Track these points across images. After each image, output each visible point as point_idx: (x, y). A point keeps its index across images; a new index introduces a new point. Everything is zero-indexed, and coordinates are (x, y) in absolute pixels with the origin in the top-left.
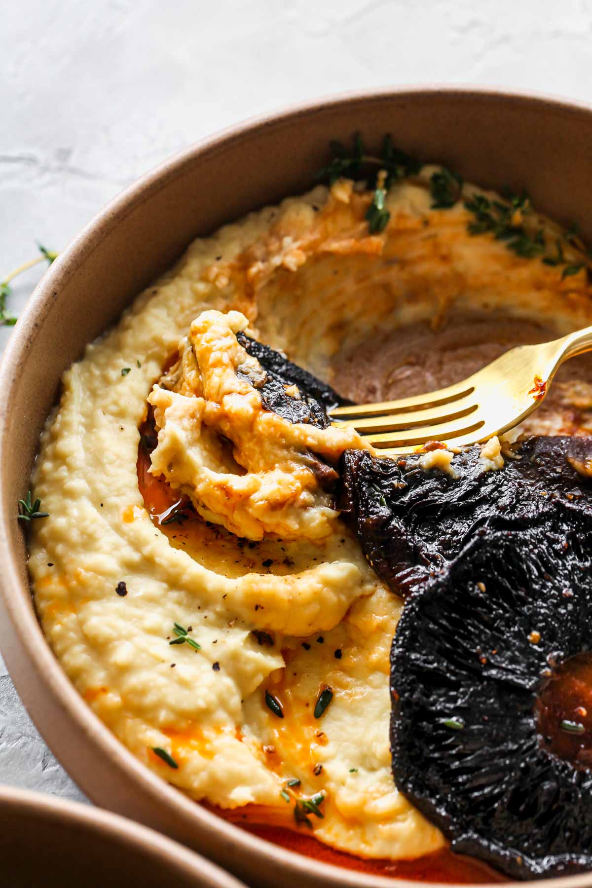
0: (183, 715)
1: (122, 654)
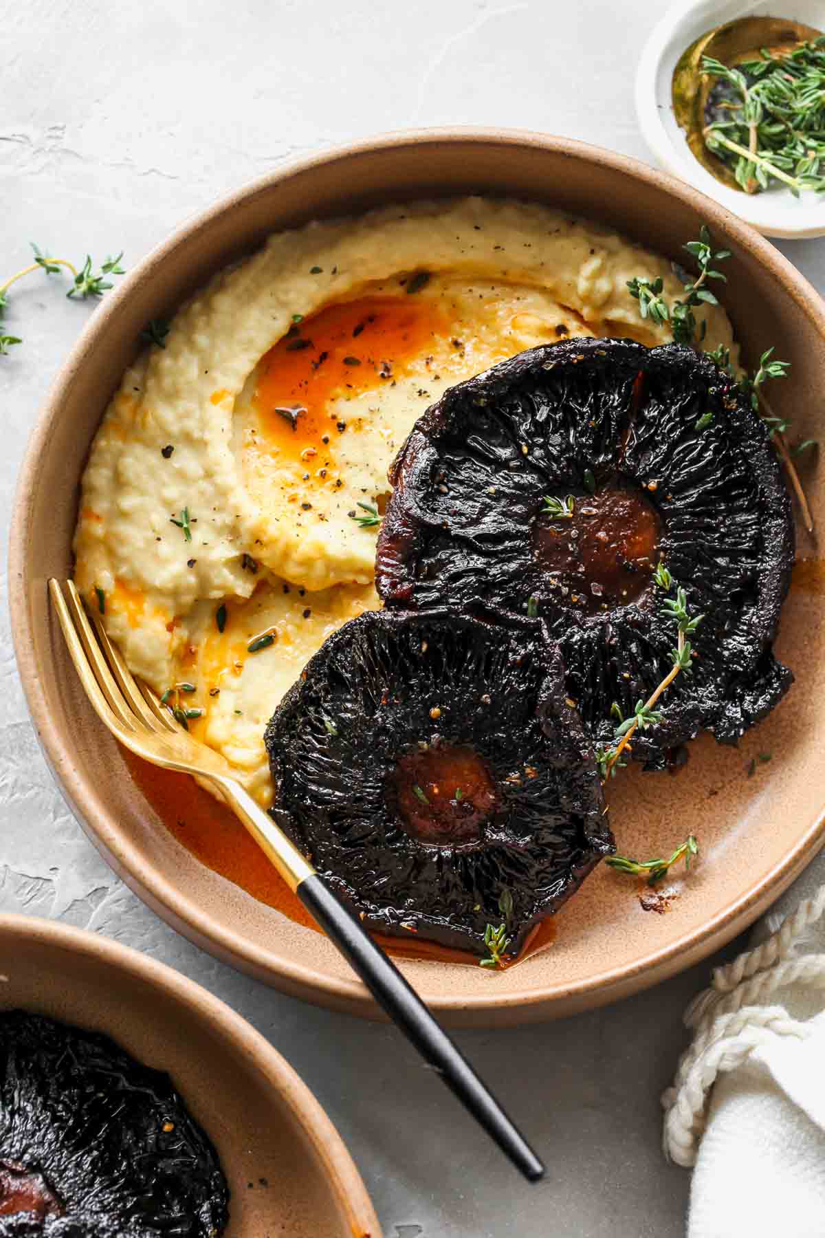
0: (138, 579)
1: (128, 502)
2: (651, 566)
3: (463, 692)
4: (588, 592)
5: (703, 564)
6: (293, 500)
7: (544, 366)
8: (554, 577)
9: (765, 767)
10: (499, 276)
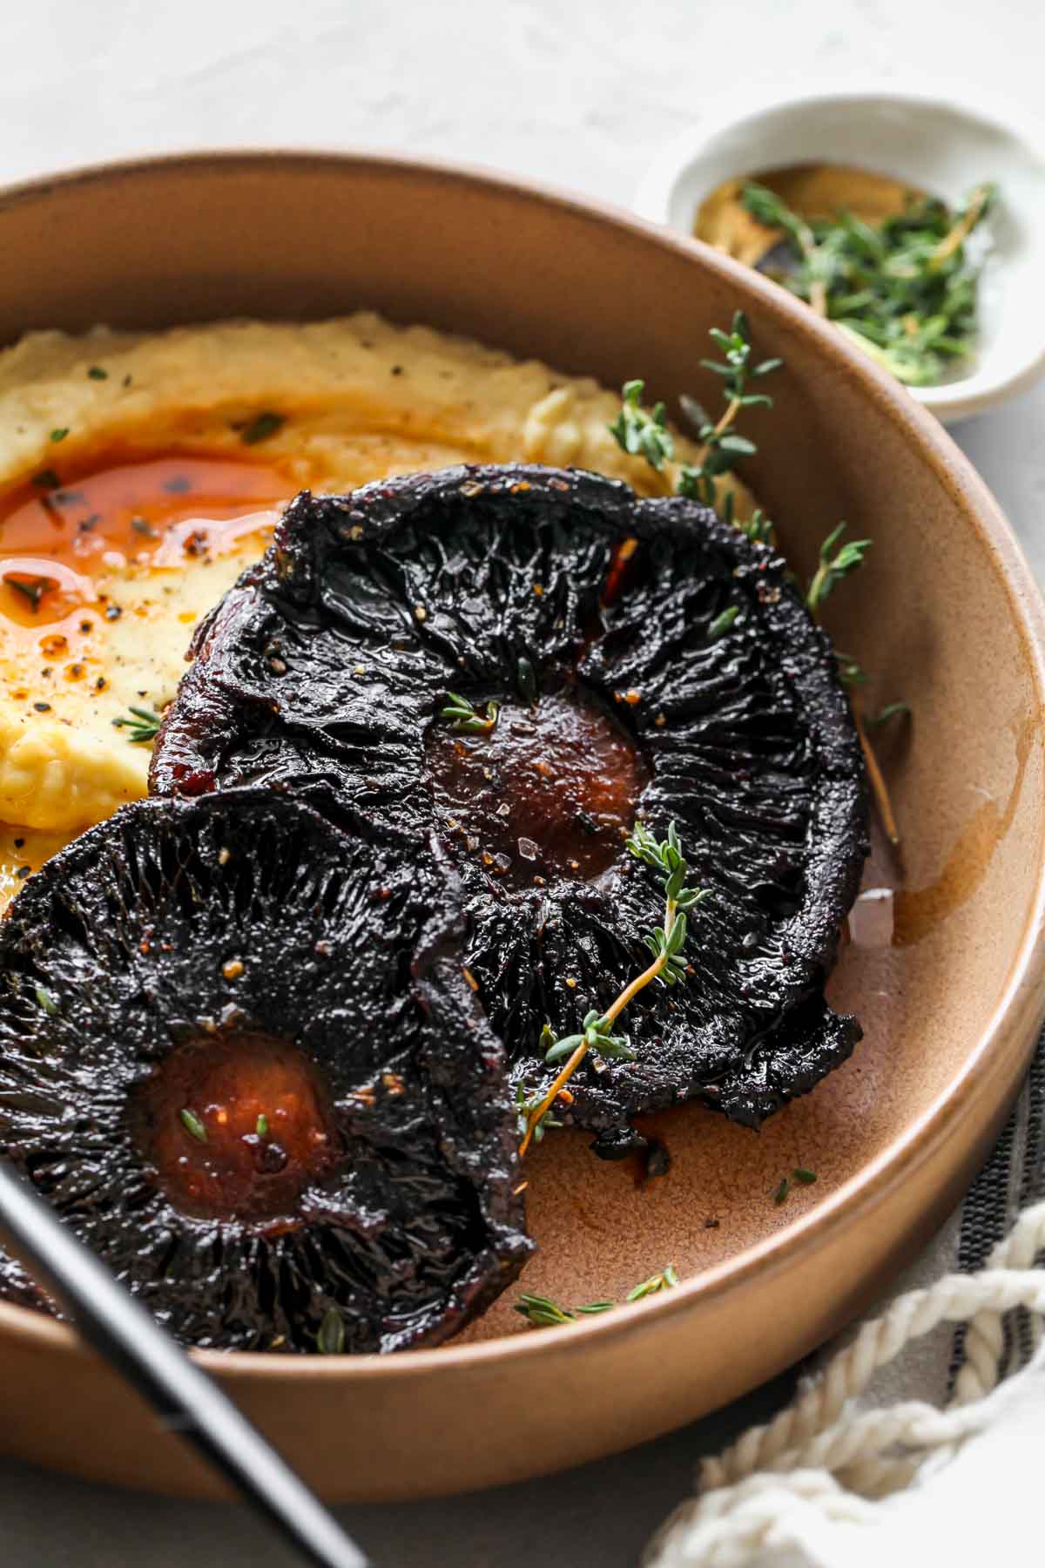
2: (622, 829)
3: (284, 935)
4: (512, 851)
5: (711, 837)
6: (20, 696)
7: (463, 489)
8: (457, 818)
9: (805, 1191)
10: (394, 421)
